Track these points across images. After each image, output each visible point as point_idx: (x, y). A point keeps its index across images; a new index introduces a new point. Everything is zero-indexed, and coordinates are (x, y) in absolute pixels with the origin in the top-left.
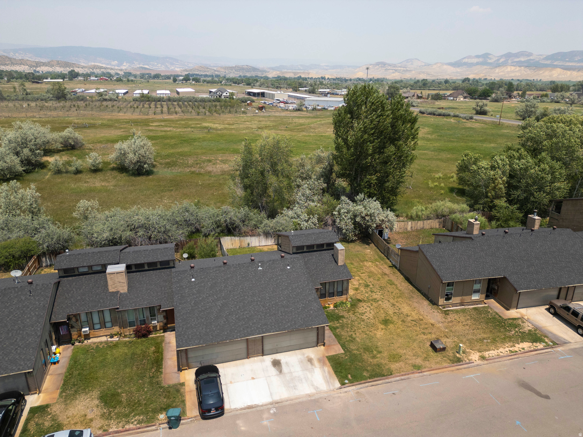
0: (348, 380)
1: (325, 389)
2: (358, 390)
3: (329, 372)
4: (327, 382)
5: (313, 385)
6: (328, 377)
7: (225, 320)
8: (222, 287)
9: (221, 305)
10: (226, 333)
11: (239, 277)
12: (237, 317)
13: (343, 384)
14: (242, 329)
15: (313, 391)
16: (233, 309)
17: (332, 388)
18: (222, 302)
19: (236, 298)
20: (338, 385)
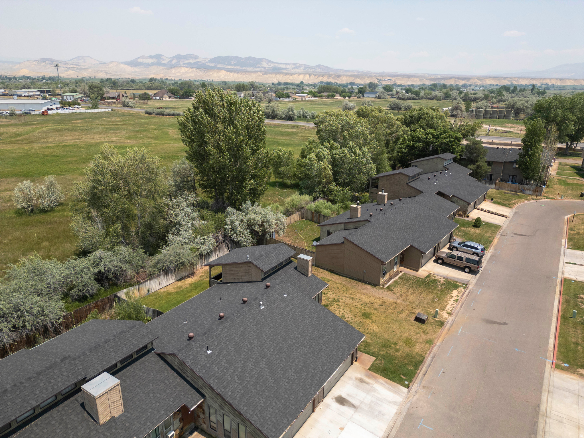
0: (406, 380)
1: (402, 399)
2: (422, 385)
3: (387, 383)
4: (395, 392)
5: (390, 402)
6: (390, 387)
7: (287, 380)
8: (247, 345)
9: (267, 367)
10: (302, 395)
11: (253, 327)
12: (294, 371)
13: (407, 386)
14: (310, 381)
15: (397, 407)
16: (281, 365)
17: (404, 395)
18: (264, 363)
19: (272, 350)
20: (405, 390)
